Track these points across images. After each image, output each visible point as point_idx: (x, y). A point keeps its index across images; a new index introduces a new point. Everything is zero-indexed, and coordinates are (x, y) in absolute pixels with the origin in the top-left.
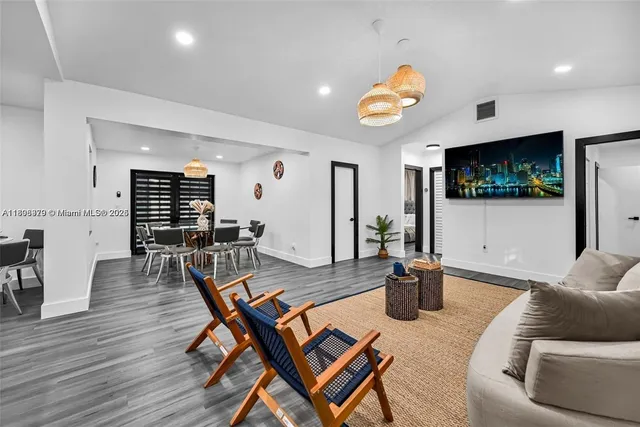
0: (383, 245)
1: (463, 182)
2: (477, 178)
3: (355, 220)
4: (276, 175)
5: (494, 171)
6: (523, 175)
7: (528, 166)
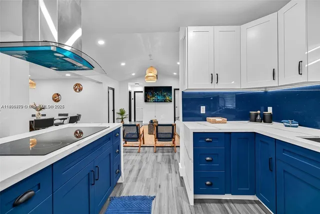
0: (122, 120)
1: (149, 97)
2: (153, 96)
3: (114, 110)
4: (76, 90)
5: (158, 94)
6: (164, 96)
7: (166, 93)
